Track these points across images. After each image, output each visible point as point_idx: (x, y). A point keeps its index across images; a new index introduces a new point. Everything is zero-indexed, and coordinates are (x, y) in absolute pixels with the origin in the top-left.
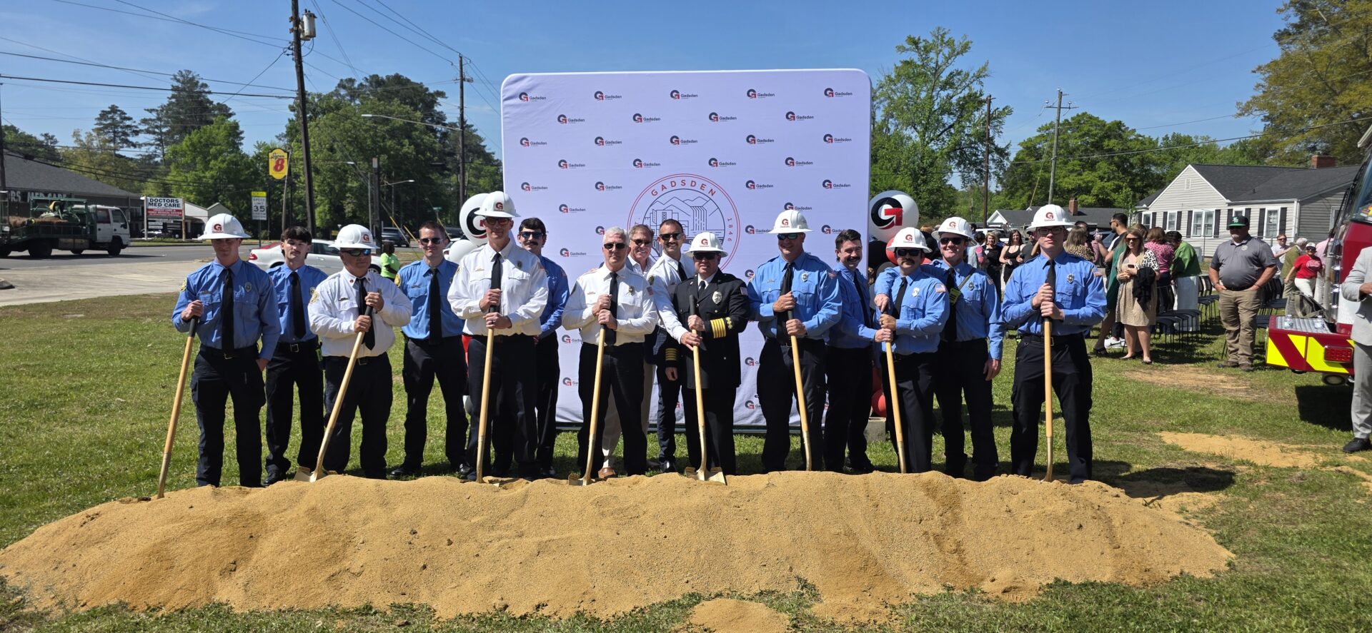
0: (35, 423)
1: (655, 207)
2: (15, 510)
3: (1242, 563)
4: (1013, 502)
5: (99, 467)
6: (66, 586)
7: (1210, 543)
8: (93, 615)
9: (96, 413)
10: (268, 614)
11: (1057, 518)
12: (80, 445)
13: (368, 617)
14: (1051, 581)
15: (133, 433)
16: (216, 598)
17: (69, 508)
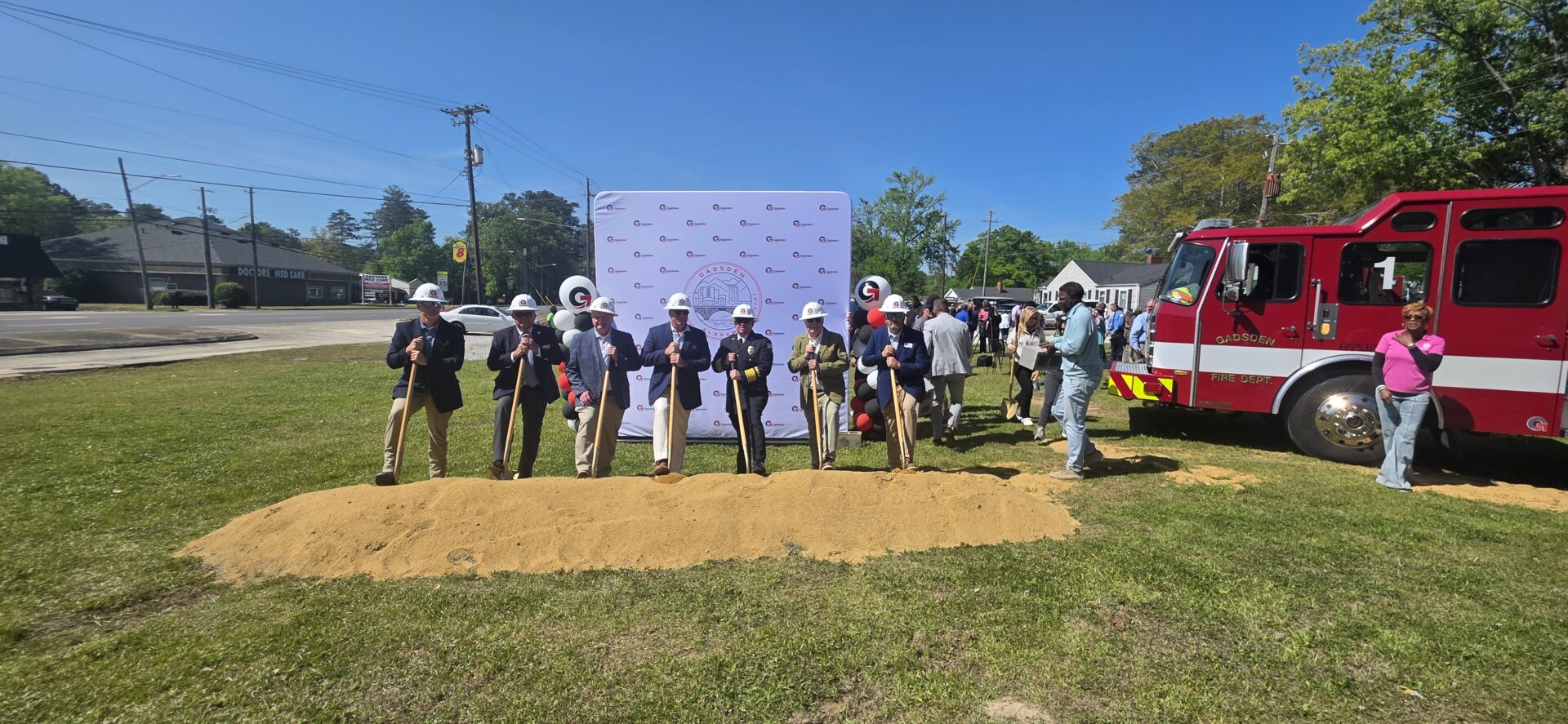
0: (253, 439)
1: (702, 285)
2: (225, 505)
3: (1084, 529)
4: (936, 490)
5: (296, 471)
6: (249, 562)
7: (1065, 515)
8: (266, 585)
9: (301, 431)
10: (399, 581)
11: (965, 501)
12: (283, 455)
13: (473, 582)
14: (958, 545)
15: (326, 446)
16: (361, 571)
17: (267, 502)
